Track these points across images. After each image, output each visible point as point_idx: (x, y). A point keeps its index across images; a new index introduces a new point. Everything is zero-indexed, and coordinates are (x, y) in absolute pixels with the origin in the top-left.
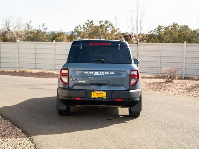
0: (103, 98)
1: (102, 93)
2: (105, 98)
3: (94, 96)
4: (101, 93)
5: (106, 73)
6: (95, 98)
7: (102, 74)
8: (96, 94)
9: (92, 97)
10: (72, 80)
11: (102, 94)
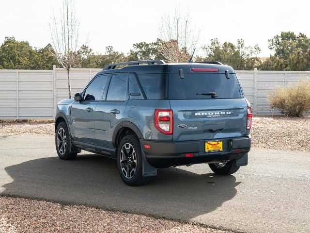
0: (219, 151)
1: (218, 143)
2: (221, 150)
3: (208, 148)
4: (216, 143)
5: (221, 113)
6: (209, 152)
7: (217, 115)
8: (211, 146)
9: (207, 150)
10: (179, 126)
11: (218, 145)
